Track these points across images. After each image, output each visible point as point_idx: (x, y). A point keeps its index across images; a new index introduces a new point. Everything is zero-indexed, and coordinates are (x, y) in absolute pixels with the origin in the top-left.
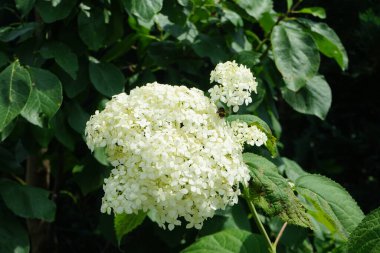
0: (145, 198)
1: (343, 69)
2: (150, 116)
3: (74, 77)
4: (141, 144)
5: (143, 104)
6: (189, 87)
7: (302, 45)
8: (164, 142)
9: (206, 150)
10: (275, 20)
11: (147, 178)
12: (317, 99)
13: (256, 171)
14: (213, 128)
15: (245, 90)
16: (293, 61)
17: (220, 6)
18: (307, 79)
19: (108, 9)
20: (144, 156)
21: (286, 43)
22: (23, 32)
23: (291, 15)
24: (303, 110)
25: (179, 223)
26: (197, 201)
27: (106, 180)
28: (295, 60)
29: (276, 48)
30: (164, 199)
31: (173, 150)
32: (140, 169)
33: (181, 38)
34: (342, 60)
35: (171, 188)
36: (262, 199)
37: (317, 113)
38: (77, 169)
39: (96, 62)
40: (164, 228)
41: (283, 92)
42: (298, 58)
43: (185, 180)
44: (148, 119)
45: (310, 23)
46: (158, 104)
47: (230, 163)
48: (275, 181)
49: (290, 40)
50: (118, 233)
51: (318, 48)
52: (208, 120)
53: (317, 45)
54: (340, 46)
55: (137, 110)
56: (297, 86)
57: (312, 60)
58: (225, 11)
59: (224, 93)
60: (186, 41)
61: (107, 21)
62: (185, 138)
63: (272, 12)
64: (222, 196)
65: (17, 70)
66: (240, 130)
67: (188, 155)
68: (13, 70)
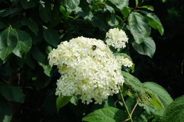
0: (77, 89)
1: (162, 35)
2: (80, 51)
3: (37, 34)
4: (76, 64)
5: (76, 46)
6: (97, 39)
7: (143, 23)
8: (87, 63)
9: (105, 68)
10: (130, 11)
11: (79, 80)
12: (149, 48)
13: (126, 79)
14: (108, 58)
15: (123, 41)
16: (138, 30)
17: (104, 3)
18: (145, 38)
19: (53, 4)
20: (77, 69)
21: (135, 21)
22: (12, 12)
23: (137, 9)
24: (142, 53)
25: (91, 101)
26: (101, 91)
27: (58, 80)
28: (139, 29)
29: (131, 24)
30: (86, 89)
31: (91, 67)
32: (75, 76)
33: (86, 18)
34: (161, 31)
35: (89, 84)
36: (129, 92)
37: (149, 55)
38: (34, 79)
39: (46, 28)
40: (85, 103)
41: (133, 44)
42: (141, 29)
43: (96, 81)
44: (79, 53)
45: (146, 13)
46: (83, 46)
47: (116, 74)
48: (135, 84)
49: (137, 20)
50: (57, 107)
51: (150, 24)
52: (106, 54)
53: (150, 23)
54: (160, 24)
55: (73, 48)
56: (140, 41)
57: (147, 30)
58: (107, 6)
59: (113, 42)
60: (88, 19)
61: (52, 9)
62: (96, 62)
63: (128, 7)
64: (112, 89)
65: (11, 30)
66: (121, 59)
67: (97, 70)
68: (9, 31)
